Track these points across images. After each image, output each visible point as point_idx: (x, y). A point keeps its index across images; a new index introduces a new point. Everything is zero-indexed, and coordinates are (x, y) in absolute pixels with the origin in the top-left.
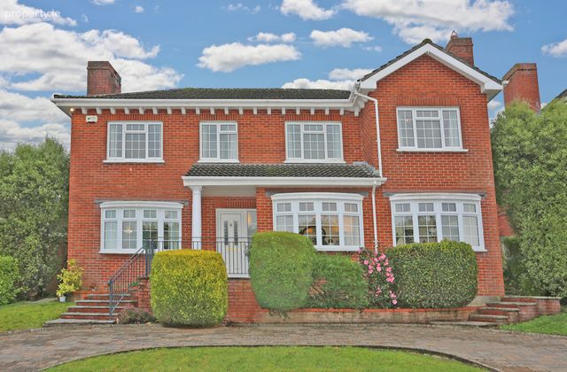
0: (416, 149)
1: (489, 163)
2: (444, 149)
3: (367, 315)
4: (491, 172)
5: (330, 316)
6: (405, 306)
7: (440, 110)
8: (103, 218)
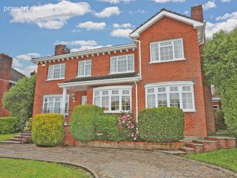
0: (160, 61)
1: (199, 64)
2: (175, 59)
3: (121, 145)
4: (199, 69)
5: (105, 145)
6: (142, 141)
7: (172, 41)
8: (44, 102)
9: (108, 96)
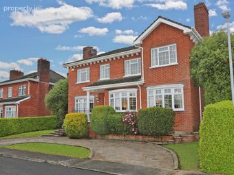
0: (158, 66)
1: (188, 68)
2: (170, 64)
3: (126, 138)
7: (168, 46)
8: (76, 103)
9: (119, 98)
